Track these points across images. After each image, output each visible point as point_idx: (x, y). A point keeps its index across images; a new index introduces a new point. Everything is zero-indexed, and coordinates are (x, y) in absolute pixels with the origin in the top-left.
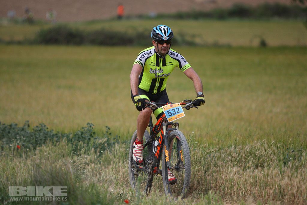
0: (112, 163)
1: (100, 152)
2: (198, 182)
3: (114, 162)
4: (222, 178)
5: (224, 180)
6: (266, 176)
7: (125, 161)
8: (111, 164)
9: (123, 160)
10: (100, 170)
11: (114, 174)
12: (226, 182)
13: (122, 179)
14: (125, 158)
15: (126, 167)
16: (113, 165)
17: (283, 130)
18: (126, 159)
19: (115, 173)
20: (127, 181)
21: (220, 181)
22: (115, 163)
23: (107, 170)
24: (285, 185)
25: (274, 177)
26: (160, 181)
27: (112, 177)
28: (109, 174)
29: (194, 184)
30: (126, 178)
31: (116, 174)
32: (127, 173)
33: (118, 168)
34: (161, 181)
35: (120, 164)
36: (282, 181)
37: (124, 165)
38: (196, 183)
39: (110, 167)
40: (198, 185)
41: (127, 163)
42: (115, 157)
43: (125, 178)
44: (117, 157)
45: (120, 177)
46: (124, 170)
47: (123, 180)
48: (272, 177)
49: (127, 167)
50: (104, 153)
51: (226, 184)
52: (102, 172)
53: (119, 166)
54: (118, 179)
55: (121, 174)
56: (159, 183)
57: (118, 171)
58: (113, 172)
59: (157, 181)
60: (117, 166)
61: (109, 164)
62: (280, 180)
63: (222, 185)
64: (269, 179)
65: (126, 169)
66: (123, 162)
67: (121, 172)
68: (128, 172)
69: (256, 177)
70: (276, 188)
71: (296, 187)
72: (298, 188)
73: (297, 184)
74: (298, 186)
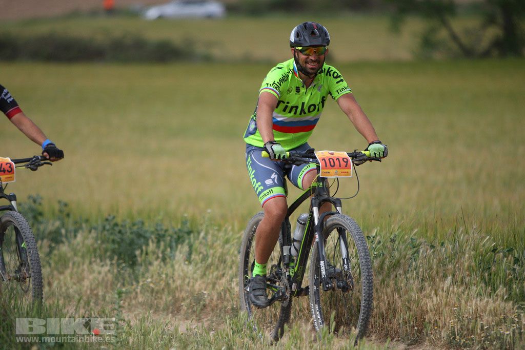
0: (71, 265)
1: (50, 246)
2: (220, 297)
3: (74, 264)
7: (94, 261)
8: (68, 267)
9: (91, 259)
10: (50, 277)
11: (75, 284)
13: (88, 292)
14: (93, 255)
15: (94, 272)
16: (73, 269)
17: (364, 204)
18: (95, 257)
19: (76, 281)
20: (97, 295)
22: (76, 264)
23: (62, 277)
26: (154, 295)
27: (71, 290)
28: (65, 284)
29: (213, 299)
30: (95, 292)
31: (78, 284)
32: (97, 282)
33: (81, 274)
34: (156, 295)
35: (85, 267)
37: (92, 268)
38: (215, 298)
39: (68, 272)
40: (219, 301)
41: (97, 265)
42: (75, 254)
43: (94, 290)
44: (80, 254)
45: (85, 288)
46: (91, 277)
47: (91, 293)
49: (96, 272)
50: (57, 247)
52: (54, 282)
53: (83, 270)
54: (81, 293)
55: (86, 283)
56: (153, 298)
57: (80, 280)
58: (73, 280)
59: (148, 295)
60: (80, 271)
61: (66, 266)
65: (95, 275)
66: (90, 263)
67: (86, 280)
68: (98, 280)
70: (352, 305)
71: (387, 303)
72: (389, 304)
73: (387, 298)
74: (389, 301)
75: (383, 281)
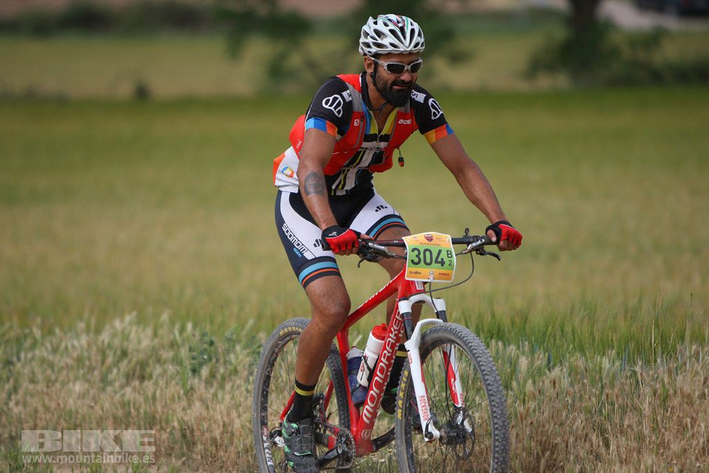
4: (47, 409)
5: (53, 415)
6: (151, 401)
12: (59, 417)
17: (189, 292)
21: (43, 416)
24: (195, 420)
25: (168, 402)
36: (189, 412)
48: (166, 403)
51: (57, 423)
62: (184, 409)
63: (50, 424)
64: (159, 408)
69: (129, 404)
70: (174, 428)
71: (221, 424)
72: (224, 425)
73: (222, 418)
74: (224, 422)
75: (215, 395)
